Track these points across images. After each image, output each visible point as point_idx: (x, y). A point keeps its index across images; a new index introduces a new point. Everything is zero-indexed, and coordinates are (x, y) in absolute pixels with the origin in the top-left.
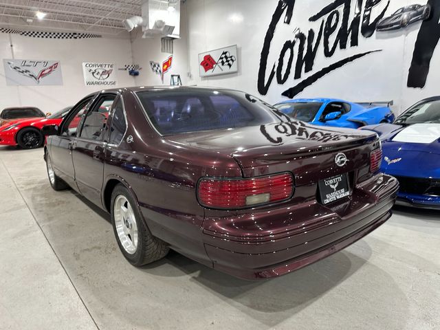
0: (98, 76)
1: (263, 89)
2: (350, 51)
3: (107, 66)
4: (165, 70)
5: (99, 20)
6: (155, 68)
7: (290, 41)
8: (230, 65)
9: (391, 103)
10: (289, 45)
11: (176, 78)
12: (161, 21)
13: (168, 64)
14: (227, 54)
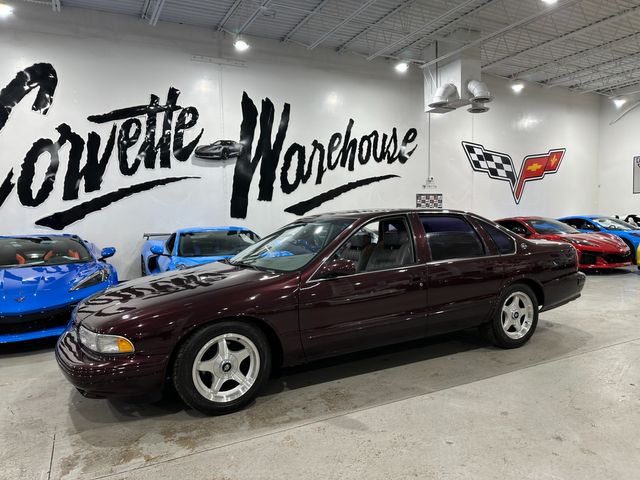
2: (159, 173)
7: (49, 140)
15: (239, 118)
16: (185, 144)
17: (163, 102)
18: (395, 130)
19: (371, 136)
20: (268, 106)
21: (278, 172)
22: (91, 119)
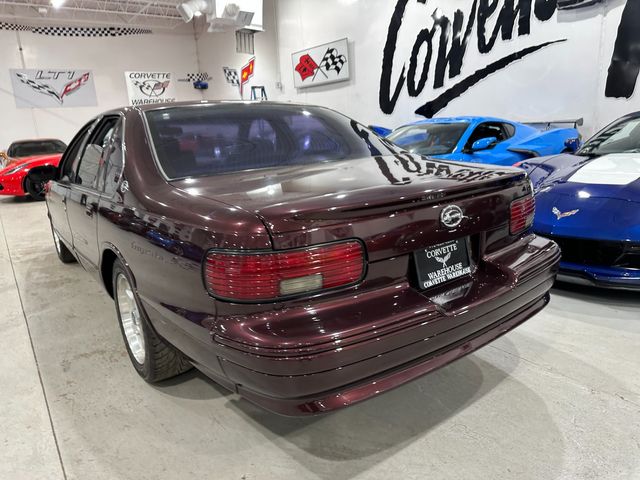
0: (149, 92)
1: (387, 105)
2: (518, 43)
3: (161, 76)
4: (244, 80)
5: (145, 7)
6: (231, 78)
7: (427, 30)
8: (338, 69)
9: (580, 122)
10: (425, 36)
11: (258, 92)
12: (234, 5)
13: (248, 70)
14: (334, 53)
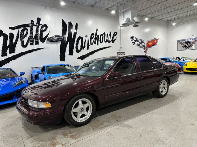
2: (35, 47)
15: (61, 28)
16: (44, 37)
17: (35, 23)
18: (110, 32)
19: (103, 34)
20: (70, 24)
21: (75, 46)
22: (10, 28)
